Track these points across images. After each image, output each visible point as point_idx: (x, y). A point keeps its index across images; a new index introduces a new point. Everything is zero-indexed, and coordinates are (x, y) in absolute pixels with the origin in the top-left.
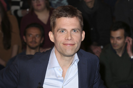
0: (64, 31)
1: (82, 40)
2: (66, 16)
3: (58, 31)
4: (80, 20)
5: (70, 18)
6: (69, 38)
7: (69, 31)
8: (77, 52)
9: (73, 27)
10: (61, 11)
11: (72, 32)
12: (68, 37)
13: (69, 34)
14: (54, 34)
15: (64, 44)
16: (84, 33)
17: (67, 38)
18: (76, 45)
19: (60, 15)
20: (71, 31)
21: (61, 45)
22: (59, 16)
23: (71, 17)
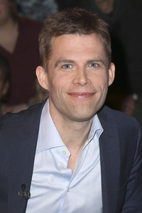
0: (71, 66)
1: (111, 83)
2: (73, 32)
3: (56, 65)
4: (104, 40)
5: (83, 35)
6: (83, 81)
7: (81, 65)
8: (98, 113)
9: (90, 57)
10: (62, 21)
11: (88, 68)
12: (79, 79)
13: (82, 73)
14: (47, 71)
15: (70, 94)
16: (113, 67)
17: (76, 81)
18: (98, 95)
19: (61, 31)
20: (85, 66)
21: (65, 96)
22: (59, 32)
23: (85, 34)
